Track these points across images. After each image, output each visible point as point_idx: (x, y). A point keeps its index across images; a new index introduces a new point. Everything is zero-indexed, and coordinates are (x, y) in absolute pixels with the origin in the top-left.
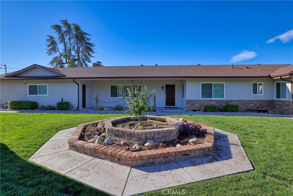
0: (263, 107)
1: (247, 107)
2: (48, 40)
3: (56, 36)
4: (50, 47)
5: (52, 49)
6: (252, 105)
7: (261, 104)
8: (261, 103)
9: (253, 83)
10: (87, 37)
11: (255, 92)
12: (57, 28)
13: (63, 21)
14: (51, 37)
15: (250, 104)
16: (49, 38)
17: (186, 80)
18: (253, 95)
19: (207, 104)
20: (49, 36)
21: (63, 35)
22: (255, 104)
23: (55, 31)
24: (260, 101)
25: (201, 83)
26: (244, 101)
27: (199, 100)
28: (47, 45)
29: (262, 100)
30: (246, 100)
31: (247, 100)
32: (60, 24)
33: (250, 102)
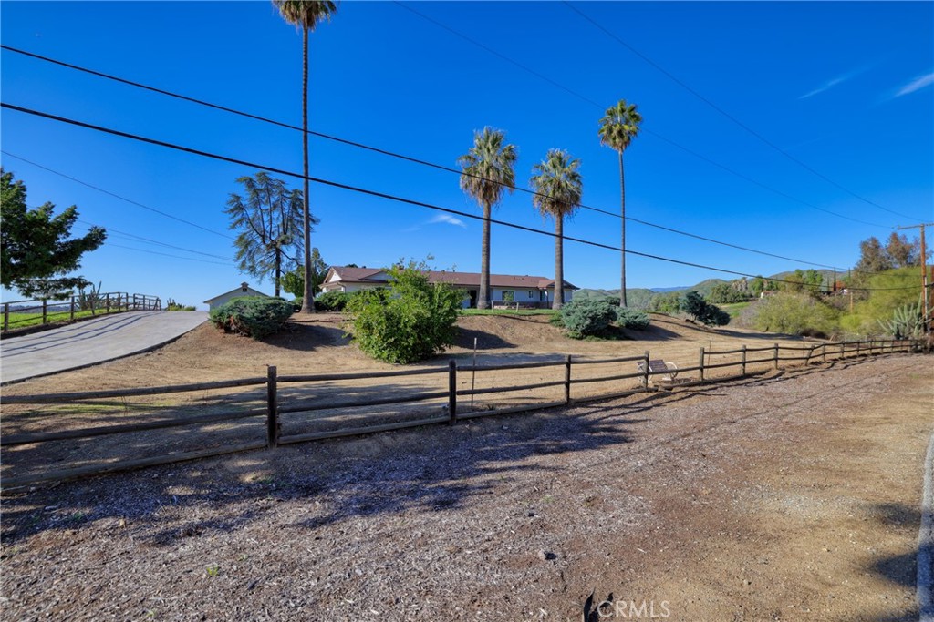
12: (250, 183)
14: (238, 198)
25: (502, 290)
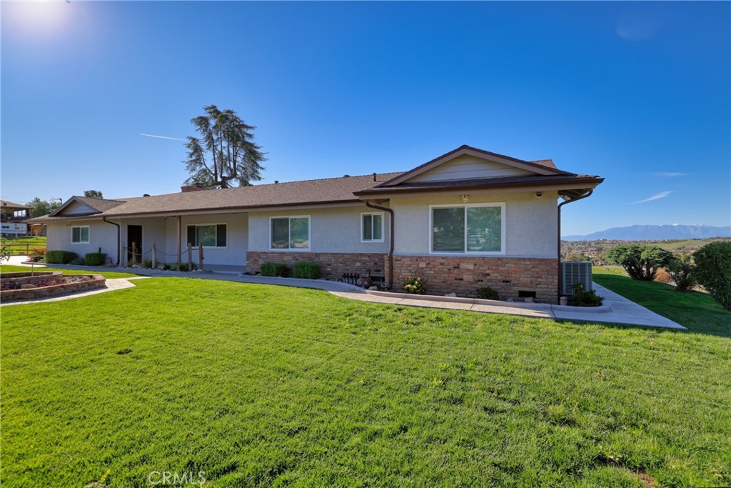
0: (380, 271)
1: (348, 270)
2: (189, 146)
3: (200, 136)
4: (194, 158)
5: (195, 161)
6: (358, 264)
7: (376, 264)
8: (376, 259)
9: (362, 214)
10: (249, 132)
11: (367, 236)
12: (202, 122)
13: (210, 108)
14: (194, 140)
15: (354, 261)
16: (190, 141)
17: (247, 212)
18: (362, 241)
19: (277, 261)
20: (190, 138)
21: (210, 133)
22: (364, 263)
23: (199, 127)
24: (374, 255)
25: (270, 218)
26: (344, 254)
27: (265, 253)
28: (187, 155)
29: (378, 254)
30: (346, 254)
31: (349, 254)
32: (205, 114)
33: (355, 258)
